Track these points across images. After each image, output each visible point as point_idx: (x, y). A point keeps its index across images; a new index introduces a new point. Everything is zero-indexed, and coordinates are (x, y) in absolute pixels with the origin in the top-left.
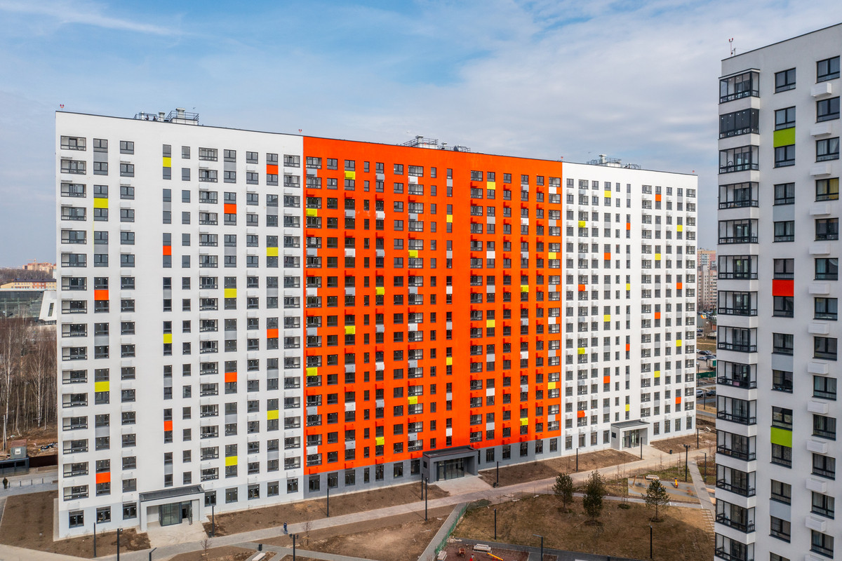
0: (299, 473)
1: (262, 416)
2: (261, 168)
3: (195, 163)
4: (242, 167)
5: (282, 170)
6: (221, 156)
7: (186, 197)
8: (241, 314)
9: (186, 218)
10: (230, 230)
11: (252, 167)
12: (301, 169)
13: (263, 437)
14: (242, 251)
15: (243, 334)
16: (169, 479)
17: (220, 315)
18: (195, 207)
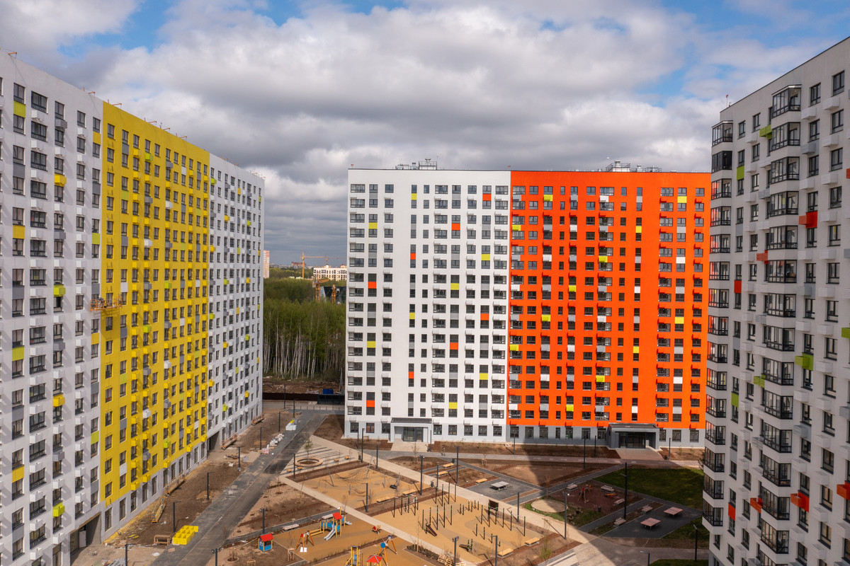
0: (502, 422)
1: (476, 376)
2: (478, 197)
3: (433, 196)
4: (464, 196)
5: (494, 196)
6: (450, 190)
7: (426, 219)
8: (462, 301)
9: (426, 234)
10: (456, 242)
11: (472, 196)
12: (509, 196)
13: (476, 391)
14: (464, 256)
15: (463, 316)
16: (411, 411)
17: (448, 301)
18: (432, 225)
